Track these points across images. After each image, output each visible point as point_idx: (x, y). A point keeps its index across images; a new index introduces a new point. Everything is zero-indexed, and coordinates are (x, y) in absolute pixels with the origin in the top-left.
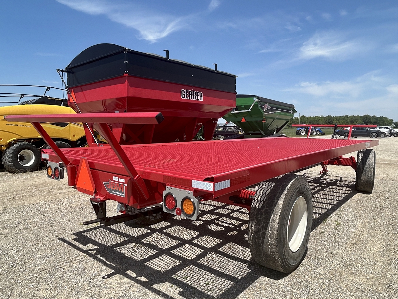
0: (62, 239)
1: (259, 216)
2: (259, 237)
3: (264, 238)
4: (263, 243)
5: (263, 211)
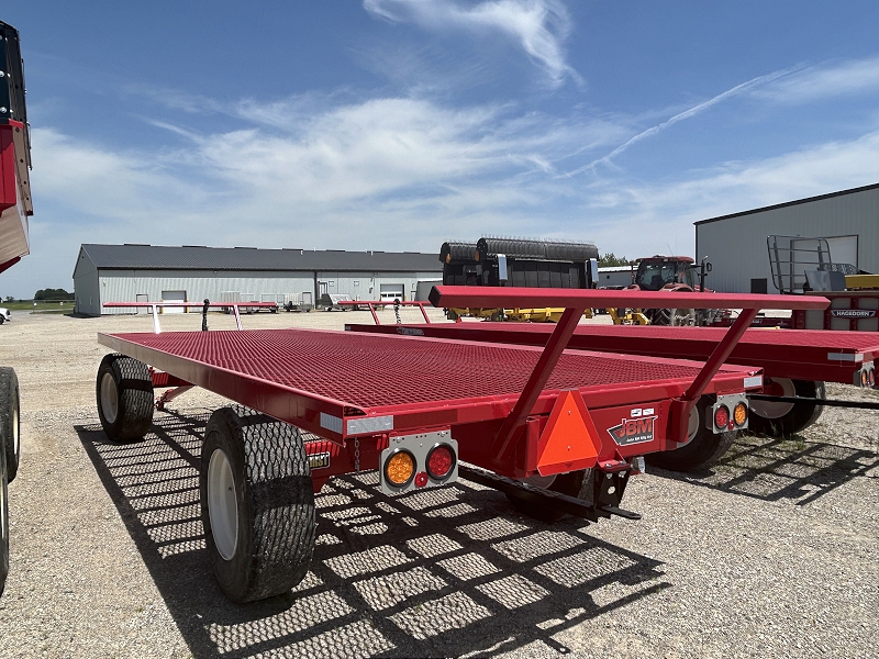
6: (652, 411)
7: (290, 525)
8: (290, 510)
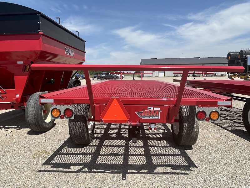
0: (40, 171)
1: (189, 119)
2: (190, 130)
3: (193, 129)
4: (192, 132)
5: (190, 116)
6: (159, 109)
7: (77, 127)
8: (77, 123)
